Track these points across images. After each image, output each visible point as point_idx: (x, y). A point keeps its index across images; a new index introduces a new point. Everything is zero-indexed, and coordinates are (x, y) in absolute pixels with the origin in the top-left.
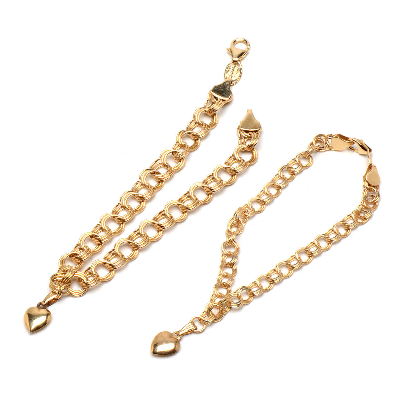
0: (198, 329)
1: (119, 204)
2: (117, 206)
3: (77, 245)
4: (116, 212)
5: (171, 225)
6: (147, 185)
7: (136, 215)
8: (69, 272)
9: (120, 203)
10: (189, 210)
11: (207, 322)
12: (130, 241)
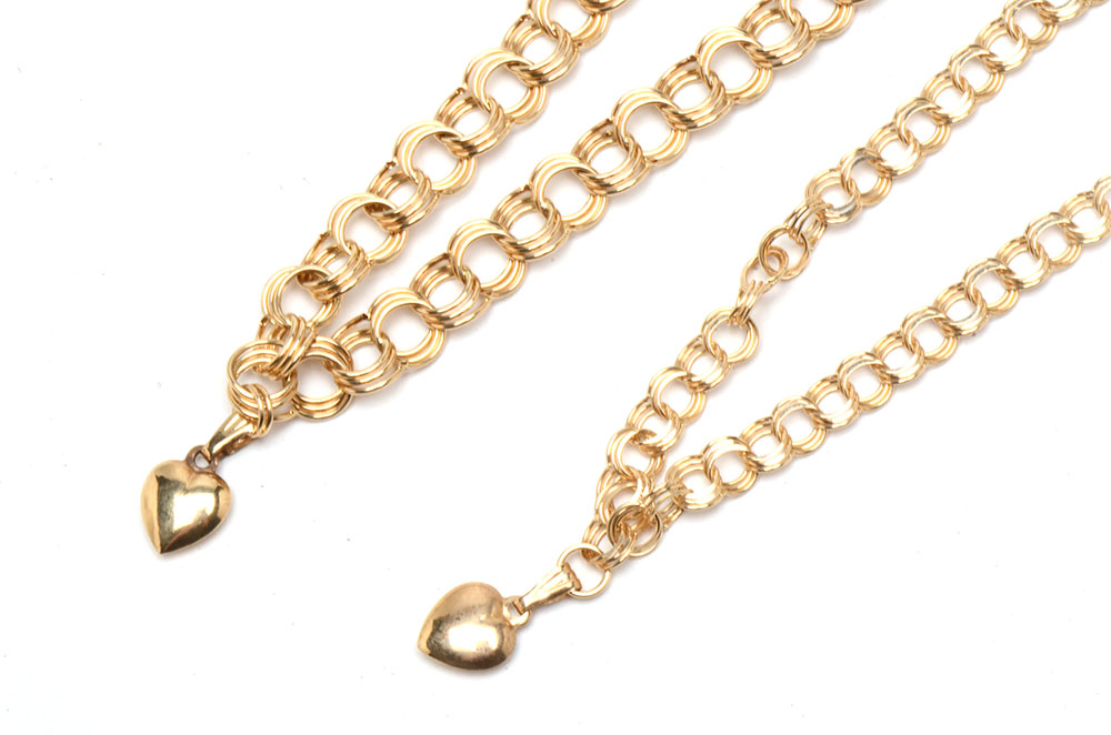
0: (583, 589)
1: (459, 90)
2: (456, 95)
3: (322, 236)
4: (449, 118)
5: (638, 180)
6: (552, 28)
7: (512, 133)
8: (294, 339)
9: (465, 87)
10: (695, 127)
11: (613, 559)
12: (501, 232)
